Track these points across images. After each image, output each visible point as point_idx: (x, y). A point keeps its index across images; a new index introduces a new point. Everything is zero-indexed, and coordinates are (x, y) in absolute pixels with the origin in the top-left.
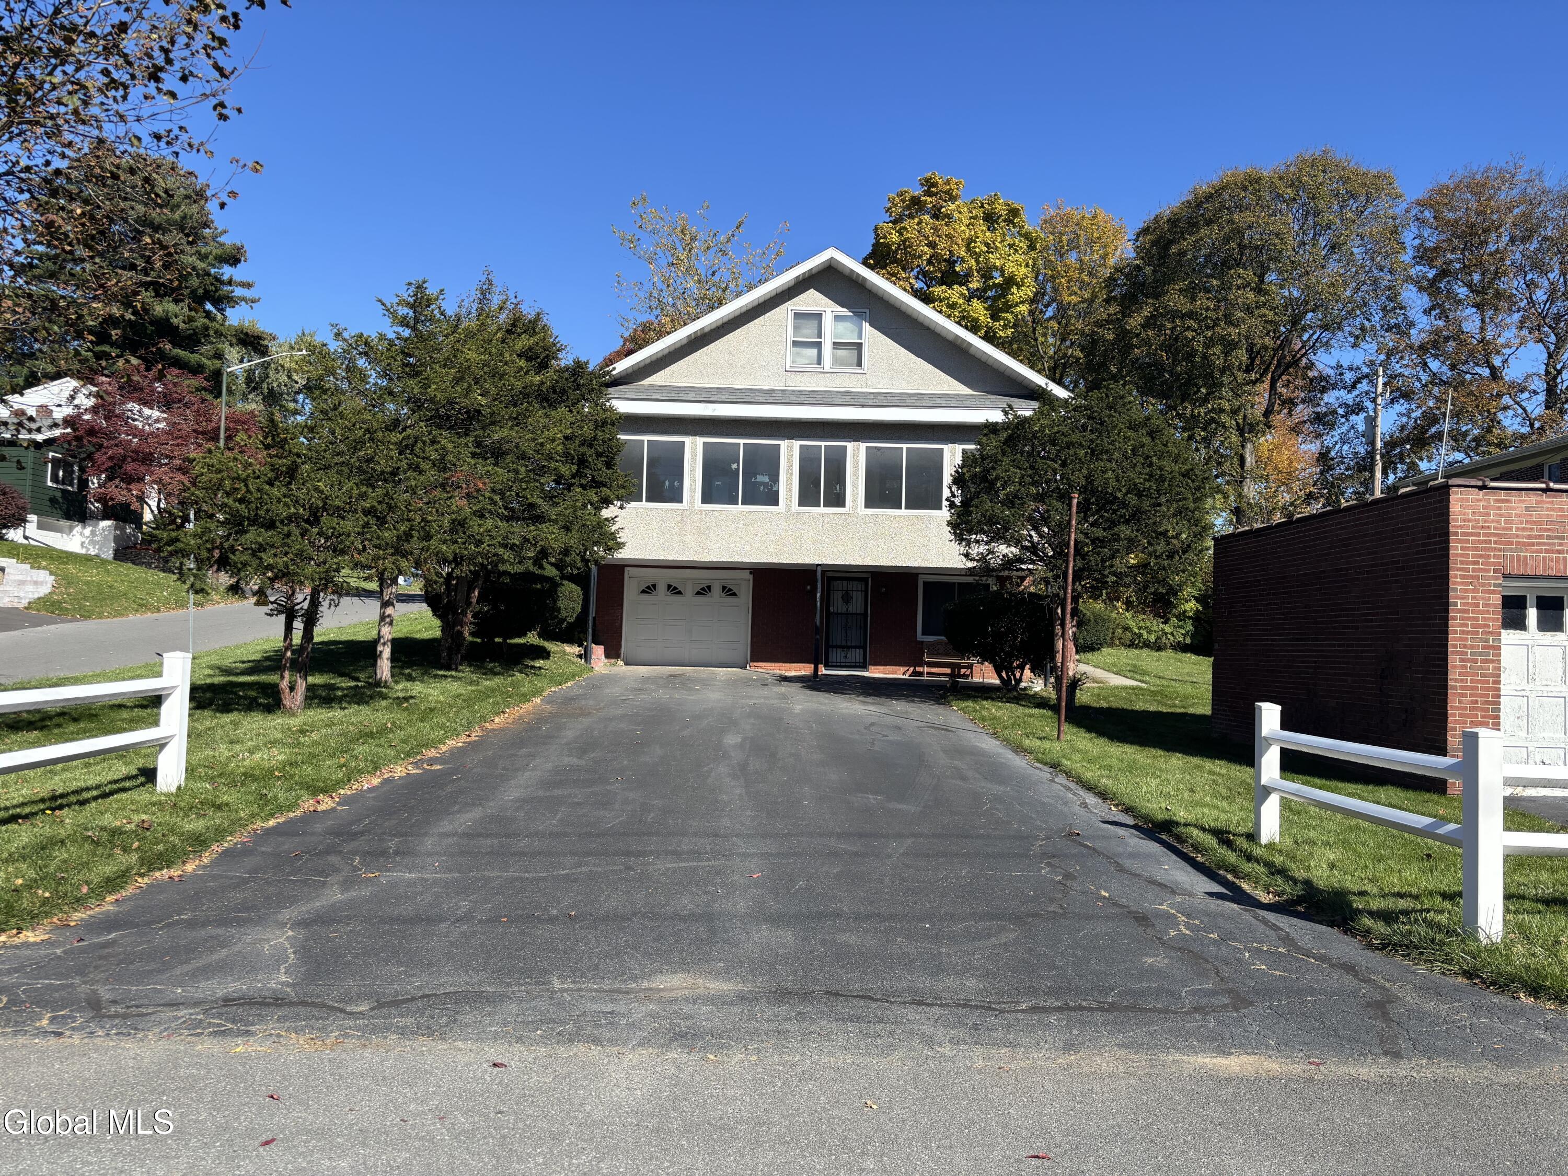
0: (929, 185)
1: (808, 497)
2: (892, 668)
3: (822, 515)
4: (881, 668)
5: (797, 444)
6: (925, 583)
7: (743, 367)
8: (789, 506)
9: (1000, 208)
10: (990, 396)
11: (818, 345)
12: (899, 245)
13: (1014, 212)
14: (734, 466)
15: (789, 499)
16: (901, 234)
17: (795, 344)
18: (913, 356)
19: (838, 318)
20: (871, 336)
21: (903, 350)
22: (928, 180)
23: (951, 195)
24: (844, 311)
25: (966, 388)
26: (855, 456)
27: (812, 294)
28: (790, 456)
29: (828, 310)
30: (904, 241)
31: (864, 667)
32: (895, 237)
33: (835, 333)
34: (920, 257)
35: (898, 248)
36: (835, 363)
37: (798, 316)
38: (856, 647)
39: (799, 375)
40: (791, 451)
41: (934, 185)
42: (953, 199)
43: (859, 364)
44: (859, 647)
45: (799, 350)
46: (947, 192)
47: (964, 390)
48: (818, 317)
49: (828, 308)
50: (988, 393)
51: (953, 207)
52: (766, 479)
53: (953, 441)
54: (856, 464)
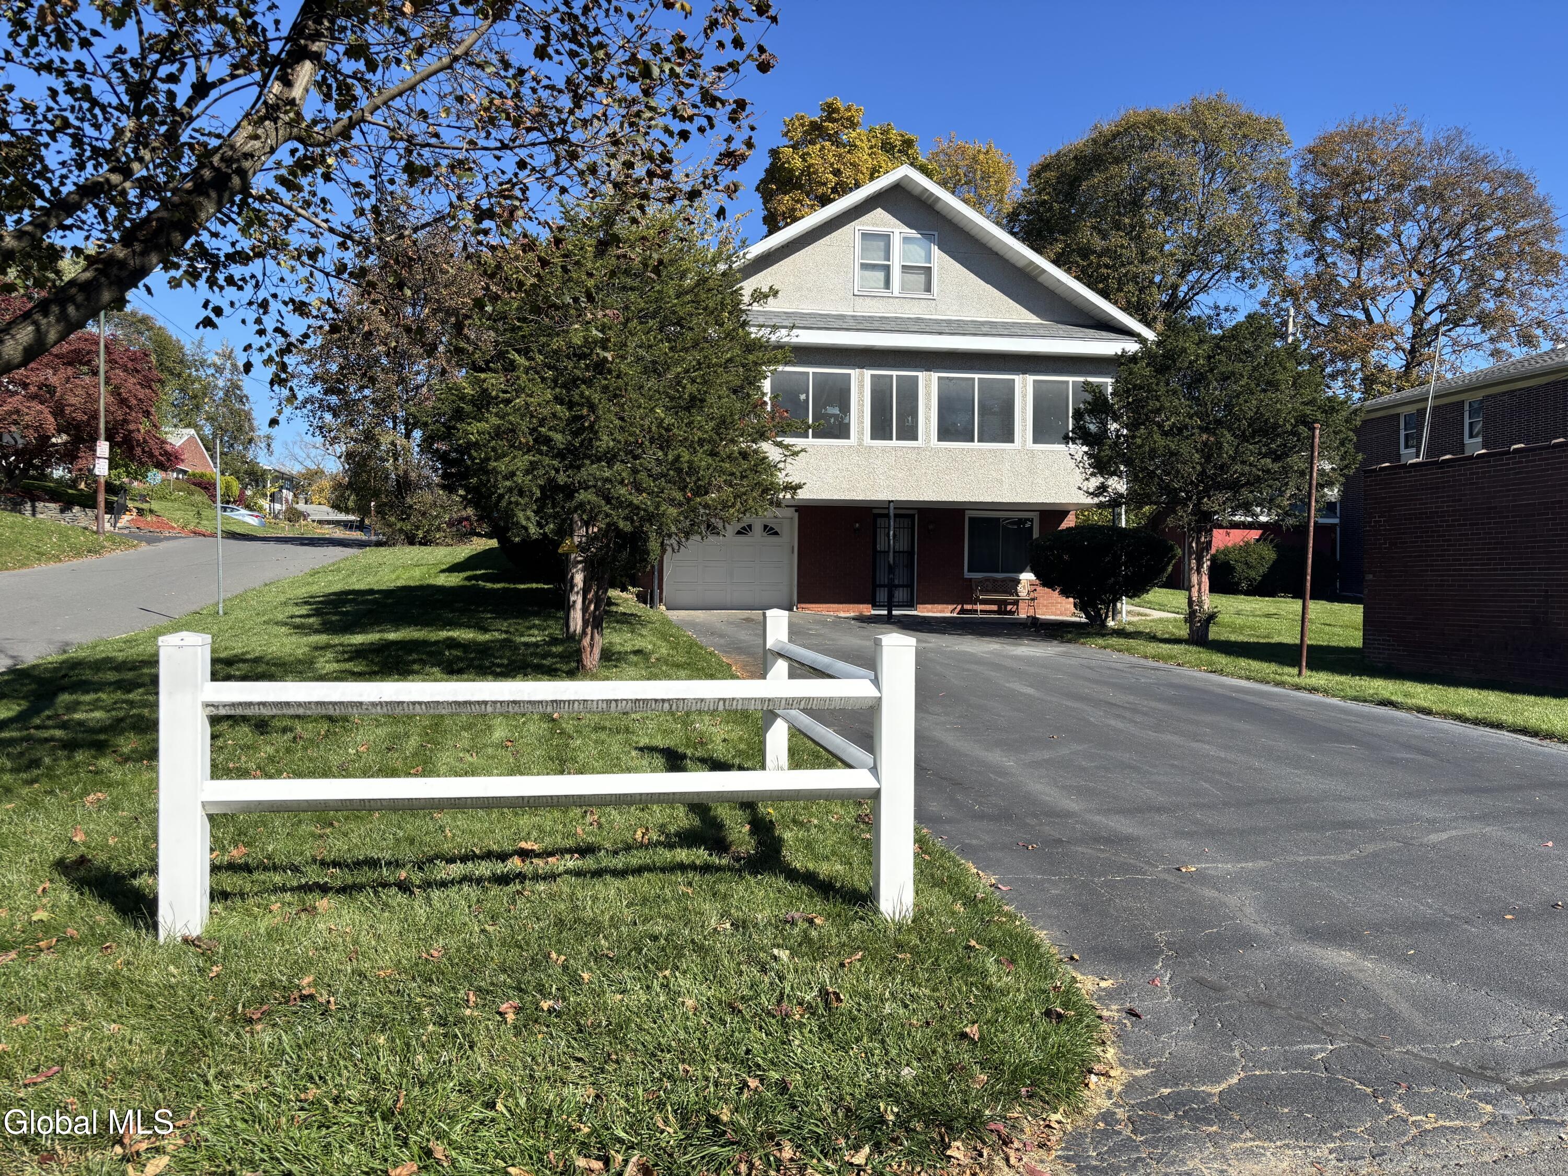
0: (830, 111)
1: (880, 430)
2: (940, 607)
3: (895, 448)
4: (929, 606)
5: (868, 373)
6: (970, 518)
7: (809, 290)
8: (861, 439)
9: (894, 137)
10: (1060, 326)
11: (887, 269)
12: (803, 171)
13: (908, 143)
14: (803, 397)
15: (861, 432)
16: (804, 160)
17: (864, 266)
18: (982, 283)
19: (906, 240)
20: (939, 260)
21: (972, 275)
22: (830, 105)
23: (852, 122)
24: (913, 233)
25: (1034, 317)
26: (928, 386)
27: (879, 213)
28: (861, 386)
29: (897, 231)
30: (809, 167)
31: (910, 605)
32: (798, 163)
33: (905, 255)
34: (825, 184)
35: (802, 174)
36: (903, 288)
37: (865, 236)
38: (903, 586)
39: (868, 300)
40: (862, 381)
41: (836, 110)
42: (853, 125)
43: (928, 289)
44: (906, 586)
45: (868, 273)
46: (848, 119)
47: (1034, 319)
48: (886, 238)
49: (897, 230)
50: (1058, 322)
51: (854, 134)
52: (836, 411)
53: (1024, 372)
54: (928, 395)
